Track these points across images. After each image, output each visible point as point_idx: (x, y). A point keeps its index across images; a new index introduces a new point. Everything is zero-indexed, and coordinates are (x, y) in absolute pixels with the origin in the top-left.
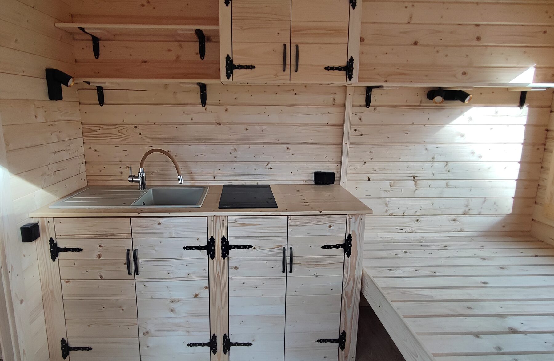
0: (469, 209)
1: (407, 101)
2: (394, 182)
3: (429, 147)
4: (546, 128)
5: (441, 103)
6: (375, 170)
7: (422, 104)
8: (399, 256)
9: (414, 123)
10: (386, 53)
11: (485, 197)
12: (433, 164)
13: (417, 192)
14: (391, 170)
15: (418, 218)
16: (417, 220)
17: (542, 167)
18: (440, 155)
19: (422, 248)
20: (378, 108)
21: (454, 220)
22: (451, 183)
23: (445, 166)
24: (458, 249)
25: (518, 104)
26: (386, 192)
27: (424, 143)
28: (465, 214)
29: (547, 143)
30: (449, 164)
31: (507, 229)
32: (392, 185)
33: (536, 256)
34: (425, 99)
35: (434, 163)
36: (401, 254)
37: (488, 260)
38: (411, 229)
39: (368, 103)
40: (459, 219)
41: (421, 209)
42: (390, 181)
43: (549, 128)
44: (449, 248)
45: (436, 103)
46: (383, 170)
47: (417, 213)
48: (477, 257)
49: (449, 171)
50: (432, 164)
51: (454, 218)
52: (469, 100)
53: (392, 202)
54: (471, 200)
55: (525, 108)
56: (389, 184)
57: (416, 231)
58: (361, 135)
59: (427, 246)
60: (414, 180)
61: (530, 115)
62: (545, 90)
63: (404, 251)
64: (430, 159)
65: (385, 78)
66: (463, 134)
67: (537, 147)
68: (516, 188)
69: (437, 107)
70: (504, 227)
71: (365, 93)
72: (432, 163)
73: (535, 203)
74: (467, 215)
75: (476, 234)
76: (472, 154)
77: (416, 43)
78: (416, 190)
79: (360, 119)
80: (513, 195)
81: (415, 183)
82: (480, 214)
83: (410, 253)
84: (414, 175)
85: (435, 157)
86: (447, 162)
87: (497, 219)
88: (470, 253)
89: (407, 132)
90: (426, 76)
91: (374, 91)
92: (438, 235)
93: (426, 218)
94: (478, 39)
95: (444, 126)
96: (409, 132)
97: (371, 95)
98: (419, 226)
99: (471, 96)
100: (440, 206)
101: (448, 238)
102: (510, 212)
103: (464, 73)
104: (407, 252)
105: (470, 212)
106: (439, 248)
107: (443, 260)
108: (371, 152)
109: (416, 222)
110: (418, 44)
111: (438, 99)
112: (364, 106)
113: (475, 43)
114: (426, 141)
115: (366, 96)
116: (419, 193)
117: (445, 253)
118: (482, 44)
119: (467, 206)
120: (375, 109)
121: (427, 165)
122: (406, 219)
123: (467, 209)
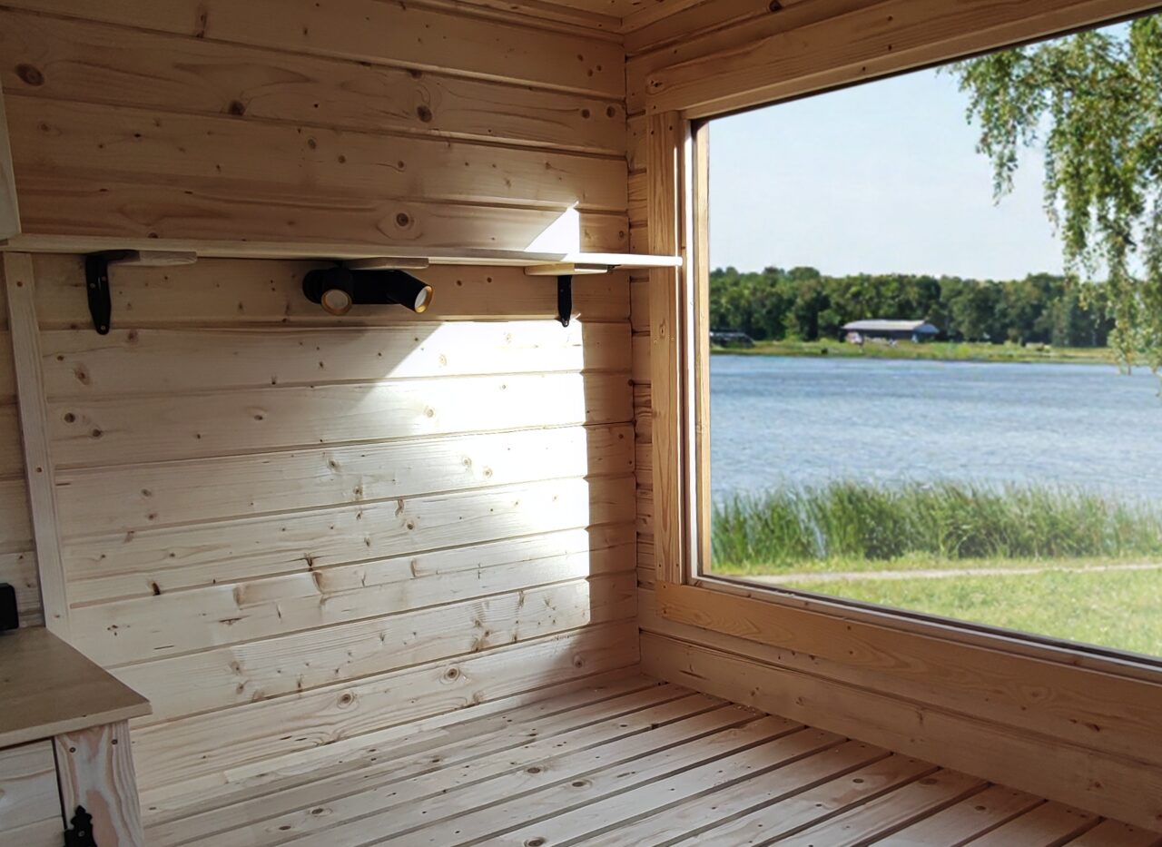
0: (487, 634)
1: (241, 307)
2: (248, 587)
3: (338, 456)
4: (629, 378)
5: (345, 311)
6: (173, 555)
7: (292, 318)
8: (296, 829)
9: (278, 382)
10: (138, 136)
11: (521, 590)
12: (361, 510)
13: (327, 607)
14: (229, 546)
15: (347, 692)
16: (346, 699)
17: (638, 485)
18: (377, 479)
19: (368, 783)
20: (142, 333)
21: (452, 674)
22: (425, 561)
23: (397, 513)
24: (470, 759)
25: (557, 315)
26: (225, 625)
27: (322, 444)
28: (477, 651)
29: (640, 420)
30: (407, 504)
31: (587, 669)
32: (242, 597)
33: (654, 727)
34: (299, 299)
35: (363, 506)
36: (300, 821)
37: (546, 770)
38: (330, 729)
39: (101, 319)
40: (464, 667)
41: (350, 659)
42: (234, 585)
43: (637, 379)
44: (447, 761)
45: (330, 311)
46: (200, 550)
47: (342, 676)
48: (518, 769)
49: (410, 527)
50: (356, 510)
51: (452, 667)
52: (427, 302)
53: (249, 654)
54: (487, 604)
55: (575, 324)
56: (231, 597)
57: (348, 733)
58: (97, 433)
59: (385, 773)
60: (311, 570)
61: (589, 343)
62: (605, 271)
63: (312, 809)
64: (349, 495)
65: (148, 225)
66: (430, 408)
67: (617, 431)
68: (591, 550)
69: (340, 324)
70: (579, 664)
71: (83, 280)
72: (357, 506)
73: (639, 583)
74: (483, 653)
75: (515, 701)
76: (466, 467)
77: (236, 110)
78: (323, 601)
79: (82, 376)
80: (585, 570)
81: (317, 578)
82: (515, 642)
83: (332, 811)
84: (307, 552)
85: (364, 486)
86: (400, 499)
87: (562, 645)
88: (501, 761)
89: (261, 413)
90: (291, 223)
91: (117, 272)
92: (415, 730)
93: (373, 685)
94: (424, 114)
95: (371, 387)
96: (266, 411)
97: (106, 285)
98: (352, 715)
99: (429, 288)
100: (406, 639)
101: (444, 733)
102: (587, 619)
103: (403, 220)
104: (320, 811)
105: (491, 640)
106: (418, 769)
107: (427, 805)
108: (145, 493)
109: (344, 705)
110: (245, 114)
111: (335, 298)
112: (88, 326)
113: (417, 127)
114: (327, 438)
115: (89, 288)
116: (334, 609)
117: (434, 782)
118: (437, 133)
119: (478, 624)
120: (131, 337)
121: (343, 517)
122: (310, 701)
123: (480, 634)
